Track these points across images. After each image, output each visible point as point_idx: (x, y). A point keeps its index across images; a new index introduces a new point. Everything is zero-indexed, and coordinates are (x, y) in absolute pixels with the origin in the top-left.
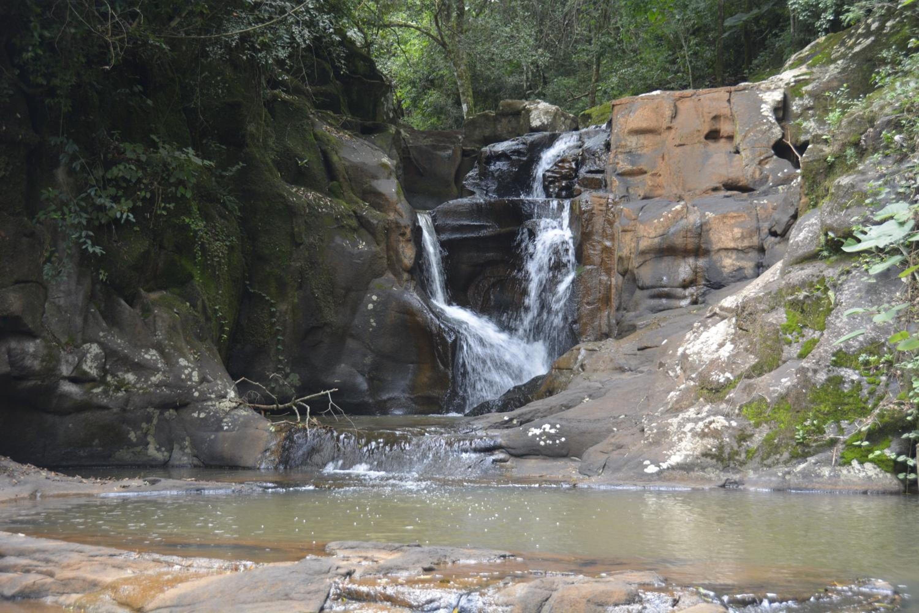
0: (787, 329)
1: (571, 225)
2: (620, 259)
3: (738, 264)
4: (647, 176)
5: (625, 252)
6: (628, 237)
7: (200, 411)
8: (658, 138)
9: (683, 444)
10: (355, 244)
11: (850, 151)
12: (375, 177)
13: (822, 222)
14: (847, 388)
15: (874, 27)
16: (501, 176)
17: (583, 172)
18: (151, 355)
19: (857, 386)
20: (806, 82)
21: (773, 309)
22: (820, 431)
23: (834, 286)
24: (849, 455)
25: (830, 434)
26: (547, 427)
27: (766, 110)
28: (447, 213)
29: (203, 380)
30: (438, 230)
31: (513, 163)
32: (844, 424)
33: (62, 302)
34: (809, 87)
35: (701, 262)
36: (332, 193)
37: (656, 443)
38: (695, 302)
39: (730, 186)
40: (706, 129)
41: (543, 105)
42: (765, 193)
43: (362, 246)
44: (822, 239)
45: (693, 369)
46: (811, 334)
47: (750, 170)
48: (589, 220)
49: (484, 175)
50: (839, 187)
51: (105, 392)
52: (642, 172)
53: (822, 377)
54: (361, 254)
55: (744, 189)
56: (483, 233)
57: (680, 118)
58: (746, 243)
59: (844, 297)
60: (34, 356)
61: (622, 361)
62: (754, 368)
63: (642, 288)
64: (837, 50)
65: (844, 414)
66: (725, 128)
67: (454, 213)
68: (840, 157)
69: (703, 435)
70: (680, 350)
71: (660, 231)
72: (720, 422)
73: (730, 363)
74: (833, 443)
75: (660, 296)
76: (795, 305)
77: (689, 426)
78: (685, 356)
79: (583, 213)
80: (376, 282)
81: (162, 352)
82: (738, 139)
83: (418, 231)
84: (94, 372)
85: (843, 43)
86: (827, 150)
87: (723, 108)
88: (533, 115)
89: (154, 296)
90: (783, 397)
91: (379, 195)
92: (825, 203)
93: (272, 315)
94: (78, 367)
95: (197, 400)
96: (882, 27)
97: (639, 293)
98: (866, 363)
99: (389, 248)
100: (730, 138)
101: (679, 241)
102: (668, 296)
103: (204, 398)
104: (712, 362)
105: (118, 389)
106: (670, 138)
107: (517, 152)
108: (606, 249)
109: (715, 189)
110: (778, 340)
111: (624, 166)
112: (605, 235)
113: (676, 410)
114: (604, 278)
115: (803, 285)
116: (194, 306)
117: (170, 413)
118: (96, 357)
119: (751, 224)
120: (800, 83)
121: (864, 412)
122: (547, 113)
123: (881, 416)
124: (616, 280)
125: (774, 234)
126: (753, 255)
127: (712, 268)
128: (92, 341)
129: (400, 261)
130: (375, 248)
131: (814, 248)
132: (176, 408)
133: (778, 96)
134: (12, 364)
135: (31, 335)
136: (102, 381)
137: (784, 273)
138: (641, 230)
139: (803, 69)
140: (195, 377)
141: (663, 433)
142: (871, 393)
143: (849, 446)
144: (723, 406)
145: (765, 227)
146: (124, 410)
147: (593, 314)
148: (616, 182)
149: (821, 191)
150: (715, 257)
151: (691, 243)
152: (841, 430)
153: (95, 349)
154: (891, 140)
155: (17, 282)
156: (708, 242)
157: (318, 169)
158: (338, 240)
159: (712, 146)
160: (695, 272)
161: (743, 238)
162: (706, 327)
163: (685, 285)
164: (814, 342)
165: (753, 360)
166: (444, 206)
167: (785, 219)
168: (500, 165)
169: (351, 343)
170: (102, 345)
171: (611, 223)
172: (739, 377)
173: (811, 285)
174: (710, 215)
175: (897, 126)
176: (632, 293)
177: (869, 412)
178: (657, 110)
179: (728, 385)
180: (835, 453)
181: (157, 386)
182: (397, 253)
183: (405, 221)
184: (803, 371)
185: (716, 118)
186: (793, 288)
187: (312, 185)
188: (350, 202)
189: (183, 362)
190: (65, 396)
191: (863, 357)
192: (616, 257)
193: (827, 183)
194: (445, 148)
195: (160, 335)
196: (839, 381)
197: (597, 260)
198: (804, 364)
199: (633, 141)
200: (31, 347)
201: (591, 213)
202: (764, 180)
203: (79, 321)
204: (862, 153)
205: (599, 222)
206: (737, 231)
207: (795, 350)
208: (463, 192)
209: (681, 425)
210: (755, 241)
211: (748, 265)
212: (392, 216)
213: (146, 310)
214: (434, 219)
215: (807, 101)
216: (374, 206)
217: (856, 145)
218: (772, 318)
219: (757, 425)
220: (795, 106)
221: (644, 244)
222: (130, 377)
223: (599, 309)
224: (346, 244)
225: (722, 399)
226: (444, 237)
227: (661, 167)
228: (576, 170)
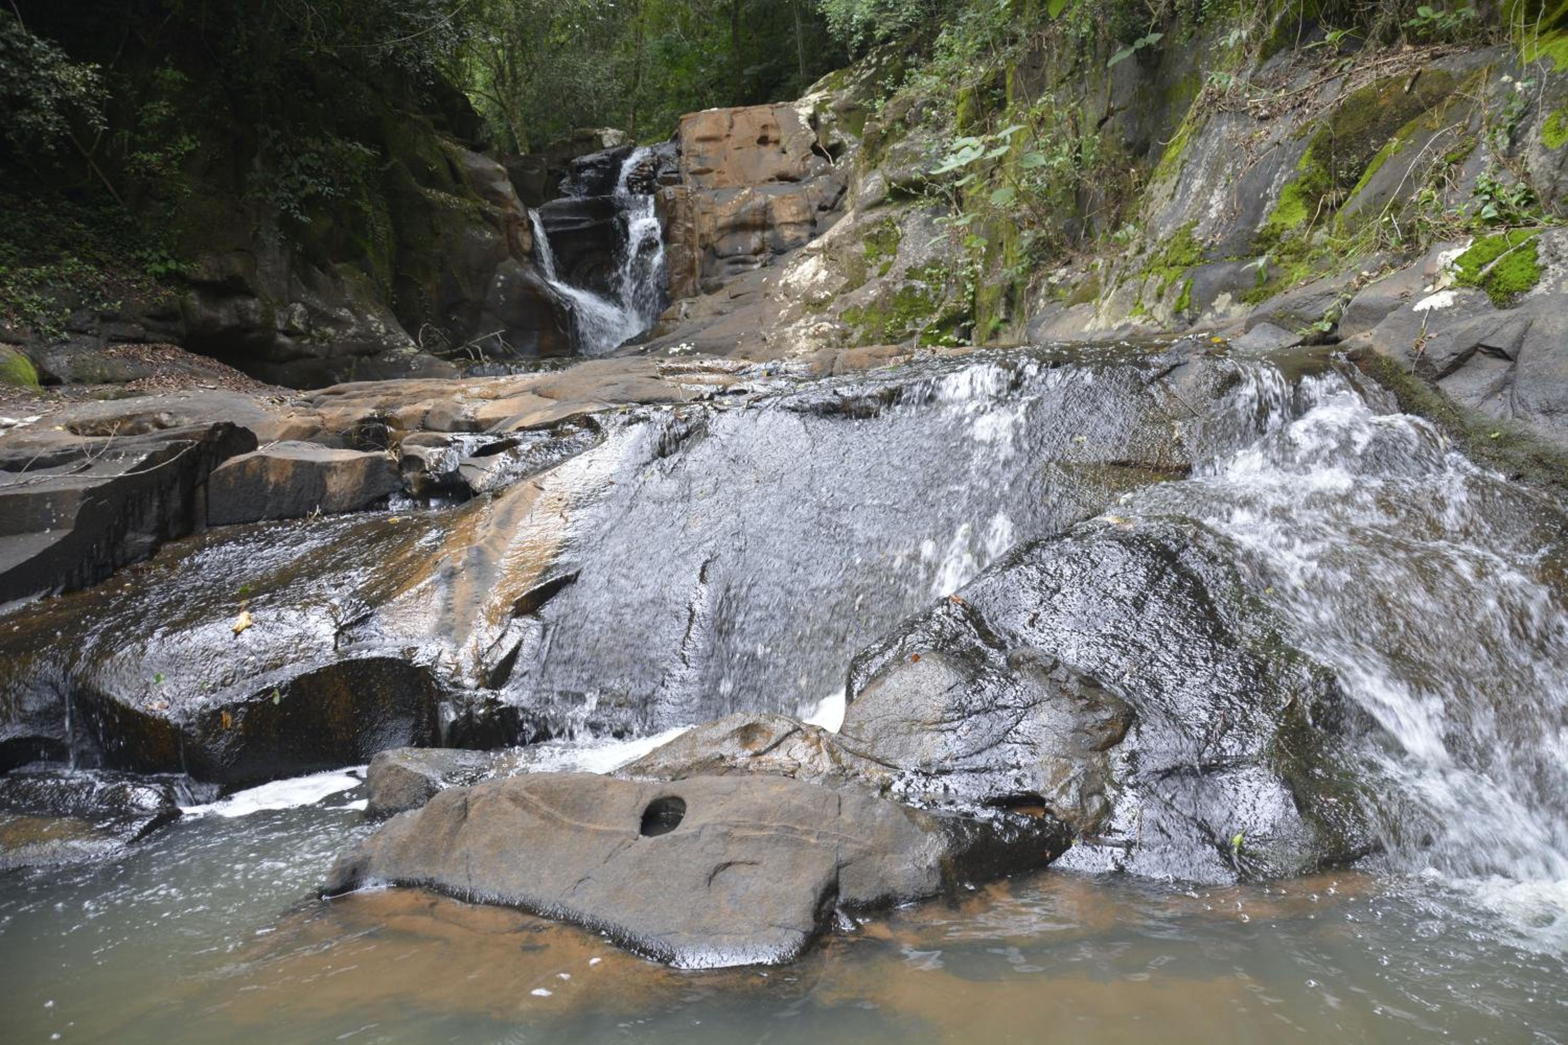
0: (867, 256)
1: (656, 214)
2: (702, 236)
3: (797, 234)
4: (714, 174)
5: (705, 230)
6: (707, 217)
7: (390, 356)
8: (718, 144)
9: (800, 344)
10: (482, 234)
11: (898, 126)
12: (493, 180)
13: (886, 177)
14: (918, 294)
15: (874, 61)
16: (590, 182)
17: (660, 174)
18: (344, 313)
19: (925, 292)
20: (828, 101)
21: (854, 243)
22: (902, 326)
23: (899, 223)
24: (925, 341)
25: (908, 328)
26: (684, 345)
27: (803, 120)
28: (551, 210)
29: (388, 332)
30: (545, 224)
31: (599, 171)
32: (918, 320)
33: (269, 269)
34: (832, 105)
35: (768, 234)
36: (459, 193)
37: (778, 346)
38: (764, 266)
39: (783, 178)
40: (758, 135)
41: (611, 131)
42: (809, 182)
43: (488, 235)
44: (887, 188)
45: (796, 293)
46: (885, 258)
47: (796, 165)
48: (673, 207)
49: (576, 181)
50: (894, 151)
51: (312, 343)
52: (709, 171)
53: (900, 287)
54: (488, 241)
55: (793, 180)
56: (583, 225)
57: (736, 128)
58: (801, 218)
59: (908, 229)
60: (255, 312)
61: (719, 307)
62: (846, 286)
63: (722, 258)
64: (846, 80)
65: (918, 314)
66: (772, 134)
67: (558, 210)
68: (891, 130)
69: (814, 336)
70: (781, 282)
71: (734, 211)
72: (826, 326)
73: (827, 284)
74: (912, 334)
75: (736, 262)
76: (871, 238)
77: (803, 331)
78: (786, 285)
79: (667, 201)
80: (501, 265)
81: (352, 310)
82: (783, 142)
83: (531, 224)
84: (301, 327)
85: (851, 74)
86: (880, 125)
87: (771, 120)
88: (605, 138)
89: (339, 266)
90: (872, 304)
91: (498, 193)
92: (883, 165)
93: (421, 293)
94: (288, 322)
95: (386, 348)
96: (880, 61)
97: (718, 262)
98: (930, 275)
99: (509, 237)
100: (777, 142)
101: (749, 218)
102: (744, 262)
103: (391, 346)
104: (813, 284)
105: (322, 340)
106: (730, 144)
107: (602, 162)
108: (688, 230)
109: (771, 180)
110: (862, 265)
111: (694, 166)
112: (686, 219)
113: (788, 322)
114: (688, 253)
115: (876, 223)
116: (369, 275)
117: (366, 359)
118: (301, 314)
119: (804, 203)
120: (824, 102)
121: (932, 311)
122: (616, 136)
123: (945, 311)
124: (698, 254)
125: (822, 208)
126: (807, 227)
127: (777, 238)
128: (297, 301)
129: (520, 246)
130: (499, 237)
131: (879, 197)
132: (370, 355)
133: (810, 110)
134: (240, 317)
135: (251, 295)
136: (307, 334)
137: (856, 218)
138: (720, 211)
139: (825, 92)
140: (382, 329)
141: (782, 339)
142: (936, 297)
143: (924, 334)
144: (826, 315)
145: (815, 206)
146: (328, 358)
147: (682, 282)
148: (690, 178)
149: (879, 156)
150: (778, 230)
151: (759, 219)
152: (917, 325)
153: (299, 308)
154: (929, 116)
155: (237, 250)
156: (772, 218)
157: (446, 176)
158: (468, 230)
159: (763, 149)
160: (763, 242)
161: (798, 214)
162: (799, 264)
163: (756, 253)
164: (890, 264)
165: (844, 280)
166: (548, 204)
167: (833, 195)
168: (588, 173)
169: (485, 316)
170: (304, 304)
171: (691, 209)
172: (836, 293)
173: (882, 223)
174: (771, 197)
175: (933, 105)
176: (713, 263)
177: (936, 310)
178: (716, 122)
179: (828, 300)
180: (915, 340)
181: (353, 337)
182: (517, 241)
183: (521, 214)
184: (886, 284)
185: (765, 127)
186: (868, 227)
187: (442, 187)
188: (474, 201)
189: (370, 317)
190: (281, 346)
191: (928, 271)
192: (697, 236)
193: (883, 150)
194: (532, 168)
195: (349, 297)
196: (912, 289)
197: (682, 238)
198: (885, 279)
199: (699, 147)
200: (252, 304)
201: (674, 201)
202: (807, 172)
203: (284, 285)
204: (907, 126)
205: (681, 209)
206: (794, 209)
207: (875, 271)
208: (559, 194)
209: (794, 332)
210: (808, 216)
211: (804, 234)
212: (510, 211)
213: (335, 277)
214: (541, 215)
215: (831, 115)
216: (493, 203)
217: (902, 120)
218: (855, 249)
219: (855, 326)
220: (823, 119)
221: (721, 222)
222: (330, 331)
223: (685, 278)
224: (475, 233)
225: (824, 311)
226: (550, 230)
227: (725, 166)
228: (654, 173)
